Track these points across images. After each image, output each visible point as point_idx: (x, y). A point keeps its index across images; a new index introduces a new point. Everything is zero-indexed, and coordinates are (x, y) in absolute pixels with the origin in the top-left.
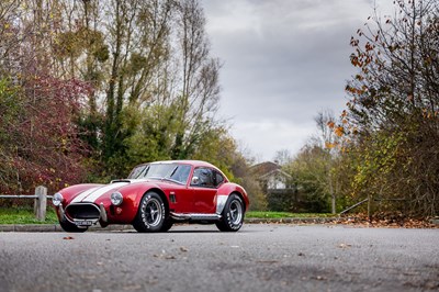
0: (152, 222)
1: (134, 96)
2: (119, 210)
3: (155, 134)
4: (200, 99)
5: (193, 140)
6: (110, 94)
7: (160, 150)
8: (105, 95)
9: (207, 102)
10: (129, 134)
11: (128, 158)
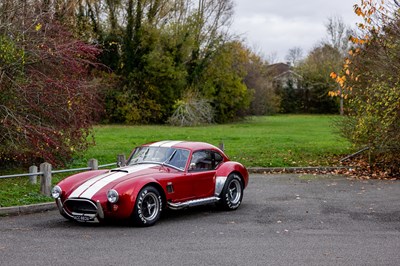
0: (149, 216)
1: (152, 13)
2: (116, 207)
3: (171, 51)
4: (214, 14)
5: (208, 54)
6: (130, 11)
7: (176, 66)
8: (126, 12)
9: (221, 17)
10: (147, 50)
11: (146, 73)
